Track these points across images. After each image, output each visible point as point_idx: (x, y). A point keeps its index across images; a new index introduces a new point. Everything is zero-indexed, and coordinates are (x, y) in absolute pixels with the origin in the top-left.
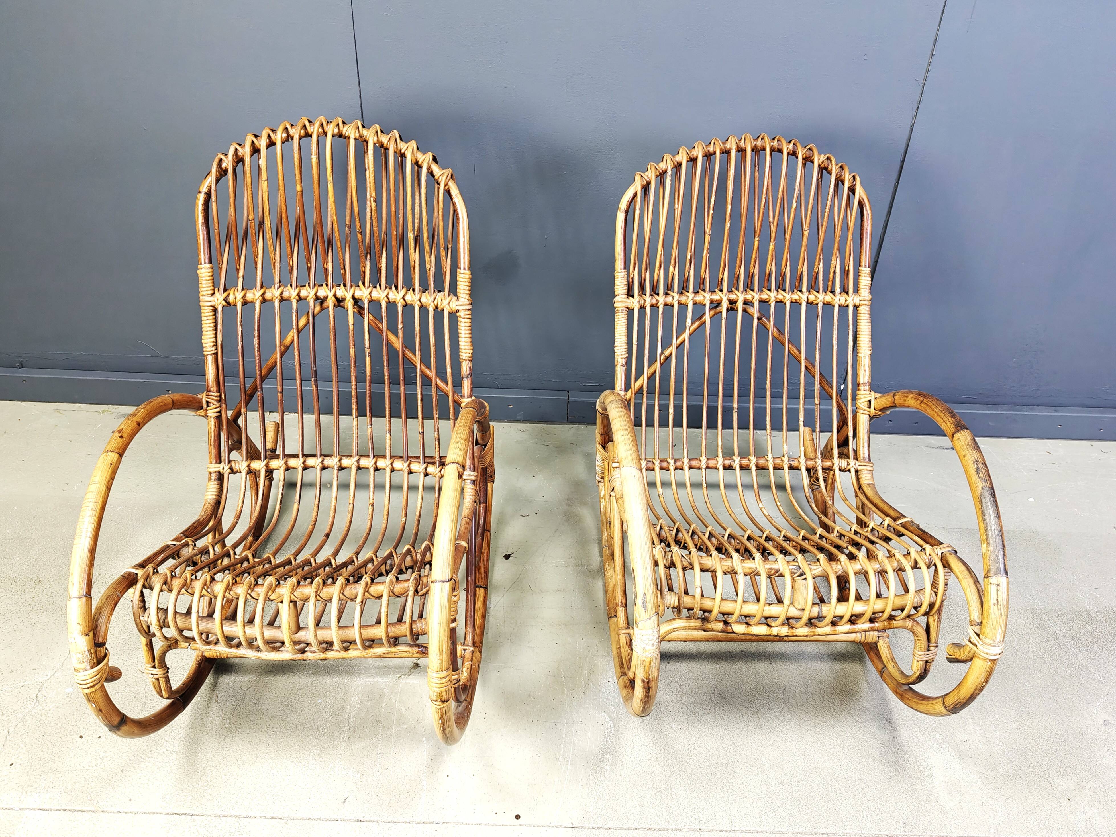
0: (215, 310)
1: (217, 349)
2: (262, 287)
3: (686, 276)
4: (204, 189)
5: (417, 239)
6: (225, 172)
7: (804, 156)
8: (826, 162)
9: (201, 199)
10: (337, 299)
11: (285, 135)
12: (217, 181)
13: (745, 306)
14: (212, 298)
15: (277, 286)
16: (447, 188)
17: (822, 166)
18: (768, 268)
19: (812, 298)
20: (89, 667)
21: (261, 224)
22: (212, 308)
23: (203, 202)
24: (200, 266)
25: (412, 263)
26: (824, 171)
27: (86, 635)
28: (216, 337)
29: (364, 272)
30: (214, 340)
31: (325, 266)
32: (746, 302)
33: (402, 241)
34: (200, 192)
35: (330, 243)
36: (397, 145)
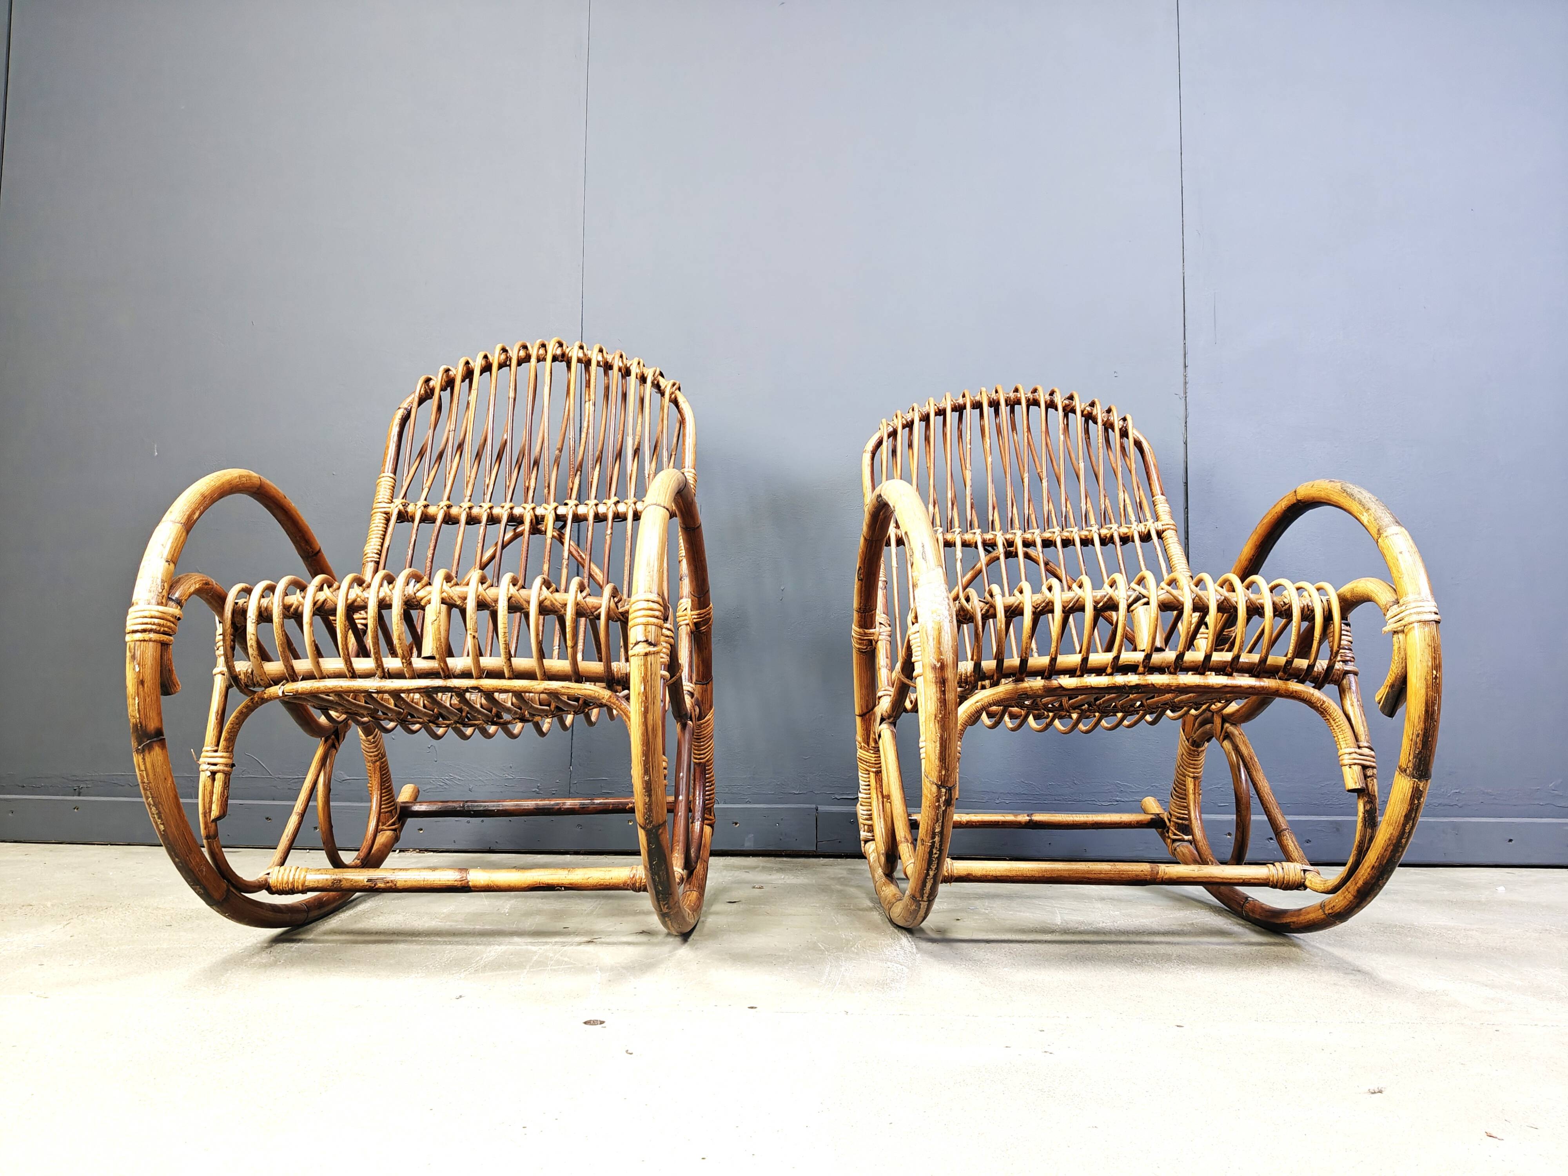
0: (388, 520)
1: (379, 558)
2: (449, 499)
3: (950, 517)
4: (405, 405)
5: (636, 452)
6: (432, 390)
7: (1064, 404)
8: (1088, 409)
9: (400, 414)
10: (536, 516)
11: (503, 357)
12: (421, 401)
13: (1025, 549)
14: (388, 505)
15: (467, 499)
16: (673, 396)
17: (1085, 412)
18: (1046, 508)
19: (1104, 532)
20: (154, 601)
21: (460, 447)
22: (385, 515)
23: (400, 417)
24: (383, 475)
25: (629, 472)
26: (1090, 422)
27: (167, 561)
28: (382, 546)
29: (572, 489)
30: (379, 547)
31: (527, 484)
32: (1027, 544)
33: (619, 455)
34: (399, 408)
35: (536, 463)
36: (622, 361)
